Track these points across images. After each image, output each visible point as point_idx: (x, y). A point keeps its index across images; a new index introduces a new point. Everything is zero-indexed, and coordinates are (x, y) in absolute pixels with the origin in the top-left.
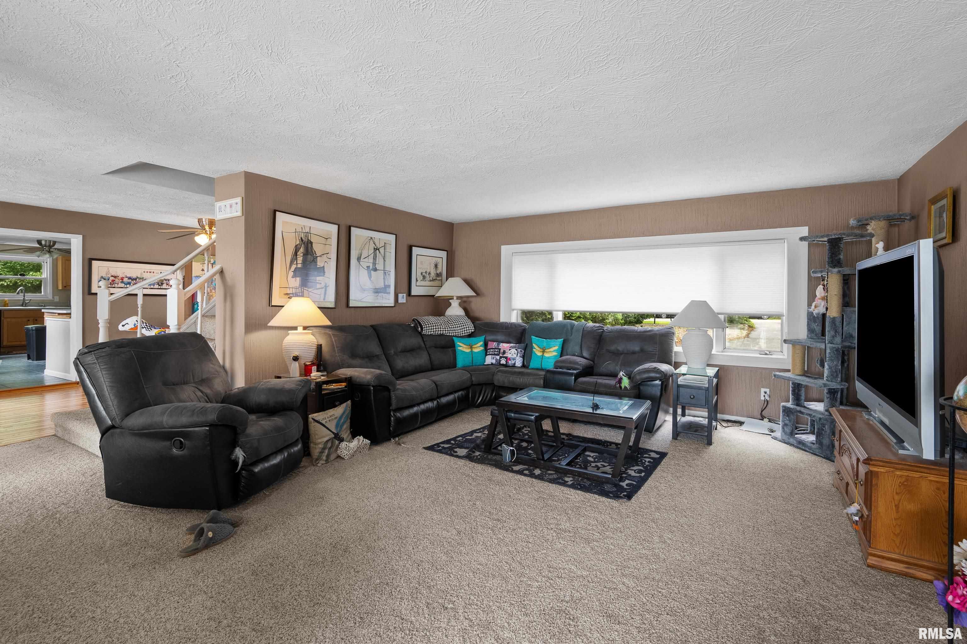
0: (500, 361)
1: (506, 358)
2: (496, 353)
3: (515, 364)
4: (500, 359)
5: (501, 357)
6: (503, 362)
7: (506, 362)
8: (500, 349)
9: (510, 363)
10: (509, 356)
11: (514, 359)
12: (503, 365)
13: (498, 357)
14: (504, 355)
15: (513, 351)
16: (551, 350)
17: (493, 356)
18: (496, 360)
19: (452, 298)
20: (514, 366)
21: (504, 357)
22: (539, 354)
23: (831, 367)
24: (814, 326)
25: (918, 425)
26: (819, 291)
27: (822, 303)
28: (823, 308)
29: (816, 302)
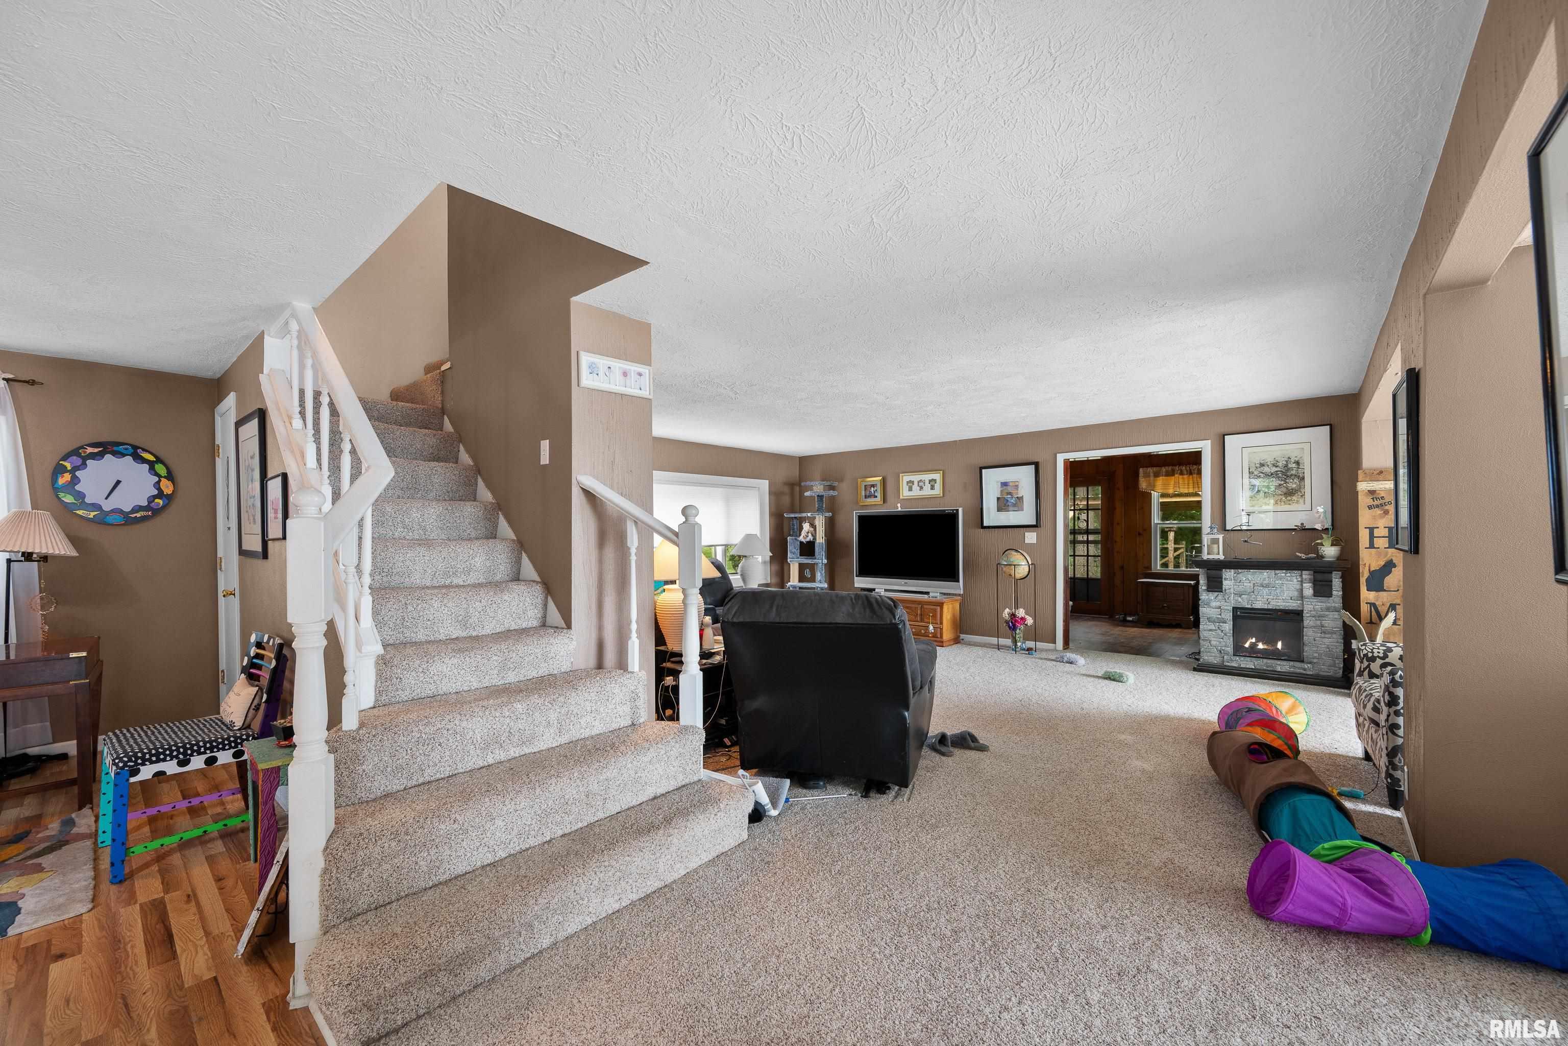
23: (822, 574)
24: (794, 550)
25: (958, 581)
26: (806, 526)
27: (810, 534)
28: (810, 538)
29: (803, 533)
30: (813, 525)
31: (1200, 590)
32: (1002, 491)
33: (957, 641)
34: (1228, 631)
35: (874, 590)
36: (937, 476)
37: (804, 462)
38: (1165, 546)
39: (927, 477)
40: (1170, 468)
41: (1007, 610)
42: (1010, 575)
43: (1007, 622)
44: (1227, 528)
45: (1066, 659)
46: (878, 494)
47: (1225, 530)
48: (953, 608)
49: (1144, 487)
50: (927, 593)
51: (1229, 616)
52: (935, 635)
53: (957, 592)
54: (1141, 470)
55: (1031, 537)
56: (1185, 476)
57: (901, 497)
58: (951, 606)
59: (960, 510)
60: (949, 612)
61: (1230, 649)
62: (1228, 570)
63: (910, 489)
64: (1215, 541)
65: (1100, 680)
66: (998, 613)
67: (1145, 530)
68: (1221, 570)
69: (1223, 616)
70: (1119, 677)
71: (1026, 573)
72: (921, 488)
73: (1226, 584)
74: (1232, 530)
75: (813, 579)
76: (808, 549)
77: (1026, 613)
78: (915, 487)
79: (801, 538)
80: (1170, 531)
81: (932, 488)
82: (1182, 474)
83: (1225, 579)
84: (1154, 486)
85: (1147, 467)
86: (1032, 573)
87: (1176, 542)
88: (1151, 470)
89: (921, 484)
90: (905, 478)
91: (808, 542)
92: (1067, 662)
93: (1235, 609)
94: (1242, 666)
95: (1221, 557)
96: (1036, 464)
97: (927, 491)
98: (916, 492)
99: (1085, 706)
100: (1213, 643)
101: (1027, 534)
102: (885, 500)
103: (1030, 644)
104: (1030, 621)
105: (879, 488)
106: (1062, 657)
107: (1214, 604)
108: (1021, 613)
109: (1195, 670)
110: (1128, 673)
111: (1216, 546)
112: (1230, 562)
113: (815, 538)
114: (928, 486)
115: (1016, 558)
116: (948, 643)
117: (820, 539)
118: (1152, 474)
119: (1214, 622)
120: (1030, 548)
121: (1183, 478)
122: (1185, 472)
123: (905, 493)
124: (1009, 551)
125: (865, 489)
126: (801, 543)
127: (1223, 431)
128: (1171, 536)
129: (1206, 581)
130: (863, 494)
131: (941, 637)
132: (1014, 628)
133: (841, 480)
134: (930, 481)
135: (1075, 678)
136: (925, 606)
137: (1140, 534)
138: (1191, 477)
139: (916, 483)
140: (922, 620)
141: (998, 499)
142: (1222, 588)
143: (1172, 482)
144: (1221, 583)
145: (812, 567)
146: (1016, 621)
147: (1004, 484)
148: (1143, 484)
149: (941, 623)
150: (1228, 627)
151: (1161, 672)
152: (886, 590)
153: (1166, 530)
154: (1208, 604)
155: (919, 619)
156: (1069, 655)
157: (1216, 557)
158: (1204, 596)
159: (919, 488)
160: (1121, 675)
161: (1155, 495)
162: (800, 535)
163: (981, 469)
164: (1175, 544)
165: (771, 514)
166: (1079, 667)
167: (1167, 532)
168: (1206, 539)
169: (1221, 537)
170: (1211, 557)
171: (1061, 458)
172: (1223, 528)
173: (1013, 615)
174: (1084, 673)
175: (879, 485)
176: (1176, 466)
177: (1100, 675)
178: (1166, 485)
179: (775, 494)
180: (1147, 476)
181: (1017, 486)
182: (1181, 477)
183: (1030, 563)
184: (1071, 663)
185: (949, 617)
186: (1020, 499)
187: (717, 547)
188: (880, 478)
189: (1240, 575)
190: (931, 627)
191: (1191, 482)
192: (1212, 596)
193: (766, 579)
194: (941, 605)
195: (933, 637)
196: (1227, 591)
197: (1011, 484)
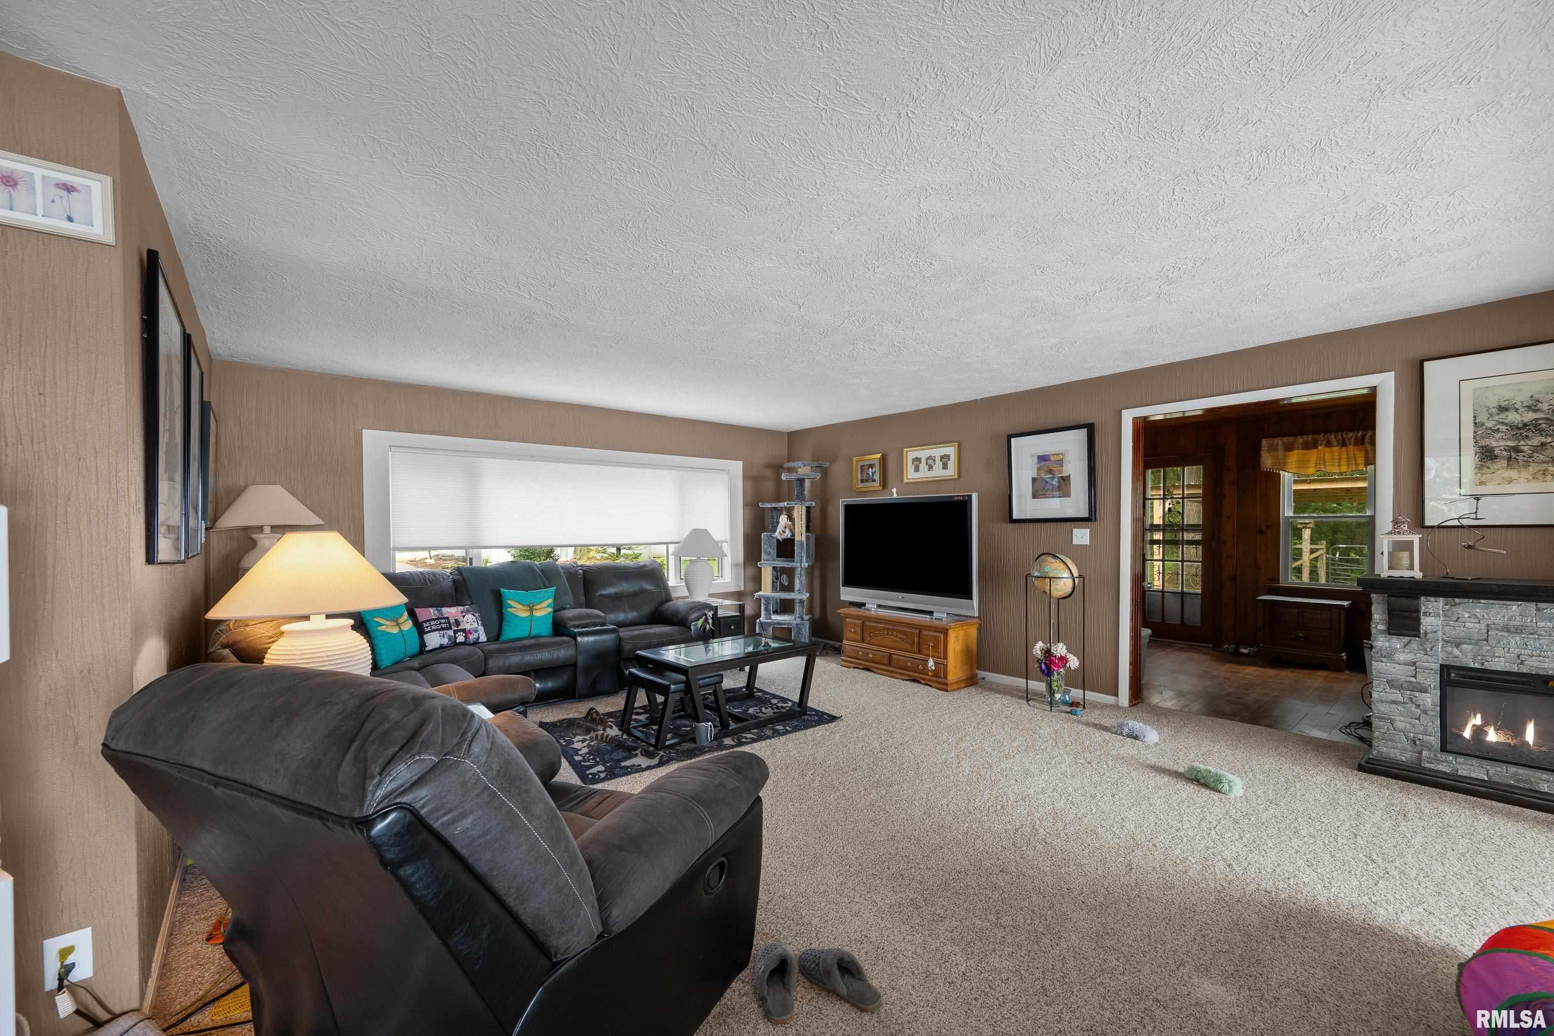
0: (456, 638)
1: (464, 631)
2: (444, 626)
3: (479, 637)
4: (455, 635)
5: (455, 632)
6: (461, 638)
7: (466, 637)
8: (447, 618)
9: (472, 637)
10: (468, 627)
11: (476, 631)
12: (461, 644)
13: (451, 633)
14: (460, 628)
15: (469, 617)
16: (544, 605)
17: (441, 632)
18: (449, 637)
19: (260, 529)
20: (476, 643)
21: (460, 630)
22: (525, 614)
23: (801, 582)
24: (769, 550)
25: (971, 598)
26: (783, 519)
27: (787, 530)
28: (788, 534)
29: (780, 529)
30: (791, 518)
31: (1373, 631)
32: (1039, 469)
33: (971, 681)
34: (1429, 705)
35: (864, 605)
36: (951, 450)
37: (794, 438)
38: (1298, 546)
39: (938, 452)
40: (1310, 438)
41: (1040, 645)
42: (1044, 592)
43: (1039, 661)
44: (1427, 523)
45: (1126, 730)
46: (877, 477)
47: (1423, 527)
48: (966, 636)
49: (1268, 465)
50: (930, 613)
51: (1433, 680)
52: (936, 674)
53: (969, 613)
54: (1264, 442)
55: (1081, 536)
56: (1335, 449)
57: (905, 481)
58: (961, 633)
59: (975, 496)
60: (956, 643)
61: (1434, 740)
62: (1432, 599)
63: (917, 469)
64: (1407, 546)
65: (1180, 784)
66: (1028, 649)
67: (1269, 527)
68: (1418, 598)
69: (1420, 678)
70: (1215, 781)
71: (1069, 590)
72: (931, 468)
73: (1427, 623)
74: (1439, 527)
75: (790, 588)
76: (786, 548)
77: (1069, 650)
78: (923, 466)
79: (777, 535)
80: (1306, 528)
81: (945, 467)
82: (1329, 444)
83: (1425, 614)
84: (1285, 464)
85: (1274, 437)
86: (1078, 591)
87: (1312, 542)
88: (1279, 442)
89: (930, 462)
90: (911, 454)
91: (785, 540)
92: (1129, 736)
93: (1445, 670)
94: (1460, 773)
95: (1417, 574)
96: (1091, 429)
97: (938, 472)
98: (924, 474)
99: (1137, 857)
100: (1400, 725)
101: (1076, 532)
102: (884, 484)
103: (1076, 694)
104: (1074, 662)
105: (877, 469)
106: (1121, 726)
107: (1401, 657)
108: (1060, 649)
109: (1361, 768)
110: (1231, 777)
111: (1405, 555)
112: (1437, 584)
113: (793, 535)
114: (939, 464)
115: (1053, 567)
116: (955, 686)
117: (801, 536)
118: (1281, 447)
119: (1400, 688)
120: (1078, 554)
121: (1332, 452)
122: (1335, 443)
123: (911, 475)
124: (1043, 557)
125: (862, 471)
126: (778, 540)
127: (1420, 353)
128: (1307, 534)
129: (1386, 616)
130: (859, 477)
131: (945, 677)
132: (1048, 673)
133: (833, 460)
134: (942, 458)
135: (1134, 774)
136: (924, 632)
137: (1261, 532)
138: (1344, 449)
139: (924, 461)
140: (919, 652)
141: (1034, 480)
142: (1419, 630)
143: (1314, 458)
144: (1418, 620)
145: (790, 573)
146: (1051, 662)
147: (1043, 459)
148: (1267, 461)
149: (945, 657)
150: (1430, 700)
151: (1297, 769)
152: (879, 606)
153: (1299, 526)
154: (1389, 656)
155: (915, 649)
156: (1135, 725)
157: (1407, 574)
158: (1381, 641)
159: (927, 467)
160: (1218, 779)
161: (1286, 476)
162: (775, 531)
163: (1010, 437)
164: (1311, 544)
165: (746, 504)
166: (1148, 747)
167: (1301, 529)
168: (1384, 543)
169: (1416, 539)
170: (1396, 574)
171: (1128, 417)
172: (1419, 523)
173: (1048, 653)
174: (1153, 760)
175: (877, 466)
176: (1319, 433)
177: (1181, 770)
178: (1302, 464)
179: (752, 479)
180: (1272, 449)
181: (1061, 460)
182: (1327, 449)
183: (1076, 574)
184: (1136, 738)
185: (958, 648)
186: (1065, 480)
187: (670, 546)
188: (879, 456)
189: (1459, 609)
190: (931, 663)
191: (1344, 456)
192: (1397, 643)
193: (738, 586)
194: (945, 631)
195: (934, 676)
196: (1430, 636)
197: (1052, 458)
